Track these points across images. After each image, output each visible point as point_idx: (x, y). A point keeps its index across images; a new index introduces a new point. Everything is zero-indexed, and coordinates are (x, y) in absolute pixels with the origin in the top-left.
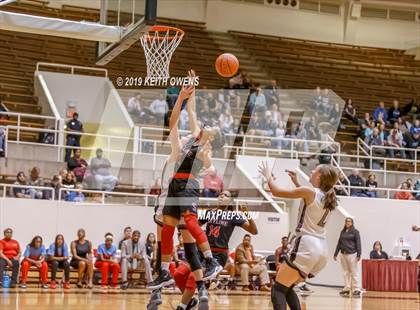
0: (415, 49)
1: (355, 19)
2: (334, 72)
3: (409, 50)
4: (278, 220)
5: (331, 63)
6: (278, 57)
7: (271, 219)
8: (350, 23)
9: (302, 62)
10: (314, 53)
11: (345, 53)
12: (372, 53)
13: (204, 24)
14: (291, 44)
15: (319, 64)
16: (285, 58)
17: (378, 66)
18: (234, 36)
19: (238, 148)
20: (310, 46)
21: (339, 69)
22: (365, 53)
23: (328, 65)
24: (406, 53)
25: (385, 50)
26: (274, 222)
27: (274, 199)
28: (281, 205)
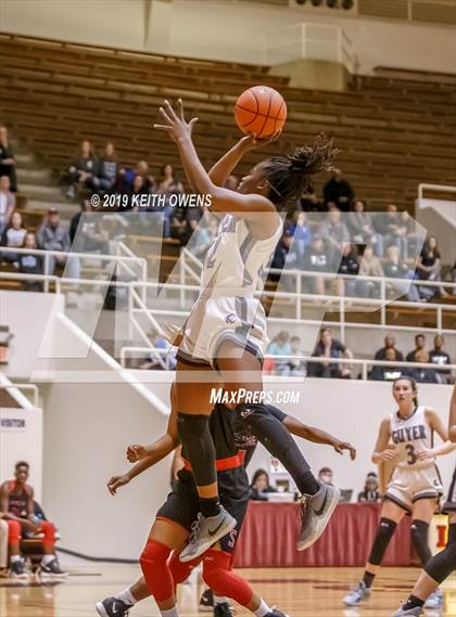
0: (291, 64)
2: (127, 109)
3: (277, 67)
4: (22, 423)
5: (122, 92)
6: (9, 77)
7: (8, 423)
9: (60, 89)
10: (85, 70)
11: (150, 72)
12: (203, 72)
14: (37, 49)
15: (94, 93)
16: (22, 79)
17: (217, 98)
20: (76, 55)
21: (136, 104)
22: (190, 70)
23: (115, 96)
24: (272, 73)
25: (229, 65)
26: (14, 429)
27: (14, 381)
28: (28, 393)
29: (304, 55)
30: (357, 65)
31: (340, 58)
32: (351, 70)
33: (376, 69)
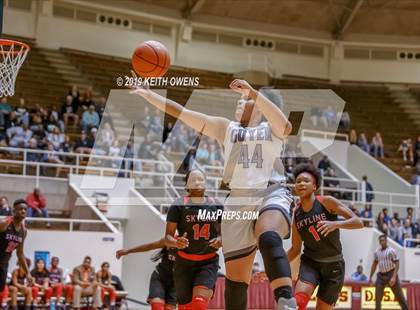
1: (185, 41)
4: (112, 240)
7: (105, 239)
8: (181, 45)
13: (34, 40)
18: (66, 54)
19: (71, 167)
25: (214, 73)
26: (109, 242)
27: (109, 219)
28: (116, 225)
29: (249, 68)
30: (274, 74)
31: (266, 70)
32: (271, 75)
33: (284, 76)
